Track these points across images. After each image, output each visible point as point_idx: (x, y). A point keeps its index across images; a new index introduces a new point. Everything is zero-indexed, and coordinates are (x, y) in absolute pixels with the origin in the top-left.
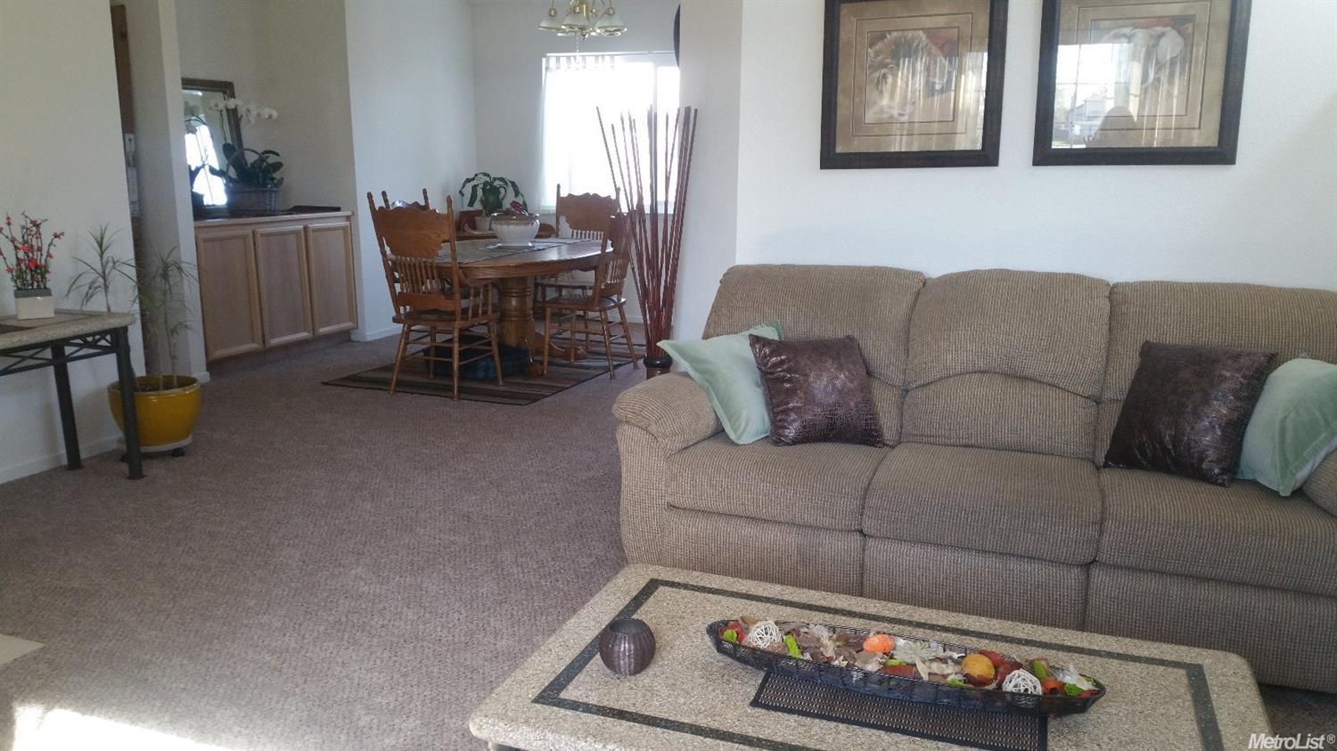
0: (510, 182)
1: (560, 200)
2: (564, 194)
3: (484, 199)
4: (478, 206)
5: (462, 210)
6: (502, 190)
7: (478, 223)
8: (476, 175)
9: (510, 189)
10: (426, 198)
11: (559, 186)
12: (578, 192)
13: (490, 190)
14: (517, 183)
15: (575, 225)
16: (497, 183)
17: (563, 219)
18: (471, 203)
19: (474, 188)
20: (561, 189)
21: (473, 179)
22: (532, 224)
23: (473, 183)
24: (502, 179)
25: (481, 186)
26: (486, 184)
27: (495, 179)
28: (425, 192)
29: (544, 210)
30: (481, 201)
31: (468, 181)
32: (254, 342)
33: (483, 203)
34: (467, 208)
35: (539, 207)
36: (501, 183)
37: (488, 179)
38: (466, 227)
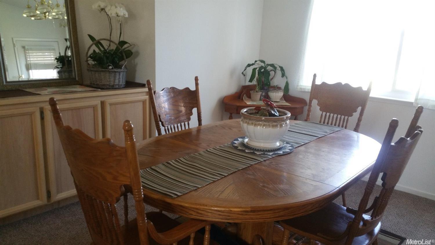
0: (280, 67)
1: (314, 86)
2: (318, 82)
3: (258, 78)
4: (254, 82)
5: (244, 84)
6: (272, 73)
7: (252, 95)
8: (256, 61)
9: (279, 73)
10: (197, 84)
11: (315, 76)
12: (331, 81)
13: (263, 73)
14: (284, 68)
15: (324, 108)
16: (269, 68)
17: (315, 102)
18: (251, 81)
19: (254, 70)
20: (317, 78)
21: (253, 64)
22: (281, 126)
23: (252, 68)
24: (272, 65)
25: (258, 69)
26: (261, 68)
27: (268, 65)
28: (196, 79)
29: (301, 88)
30: (257, 79)
31: (249, 65)
32: (38, 199)
33: (258, 81)
34: (248, 83)
35: (298, 86)
36: (272, 68)
37: (263, 65)
38: (245, 97)
